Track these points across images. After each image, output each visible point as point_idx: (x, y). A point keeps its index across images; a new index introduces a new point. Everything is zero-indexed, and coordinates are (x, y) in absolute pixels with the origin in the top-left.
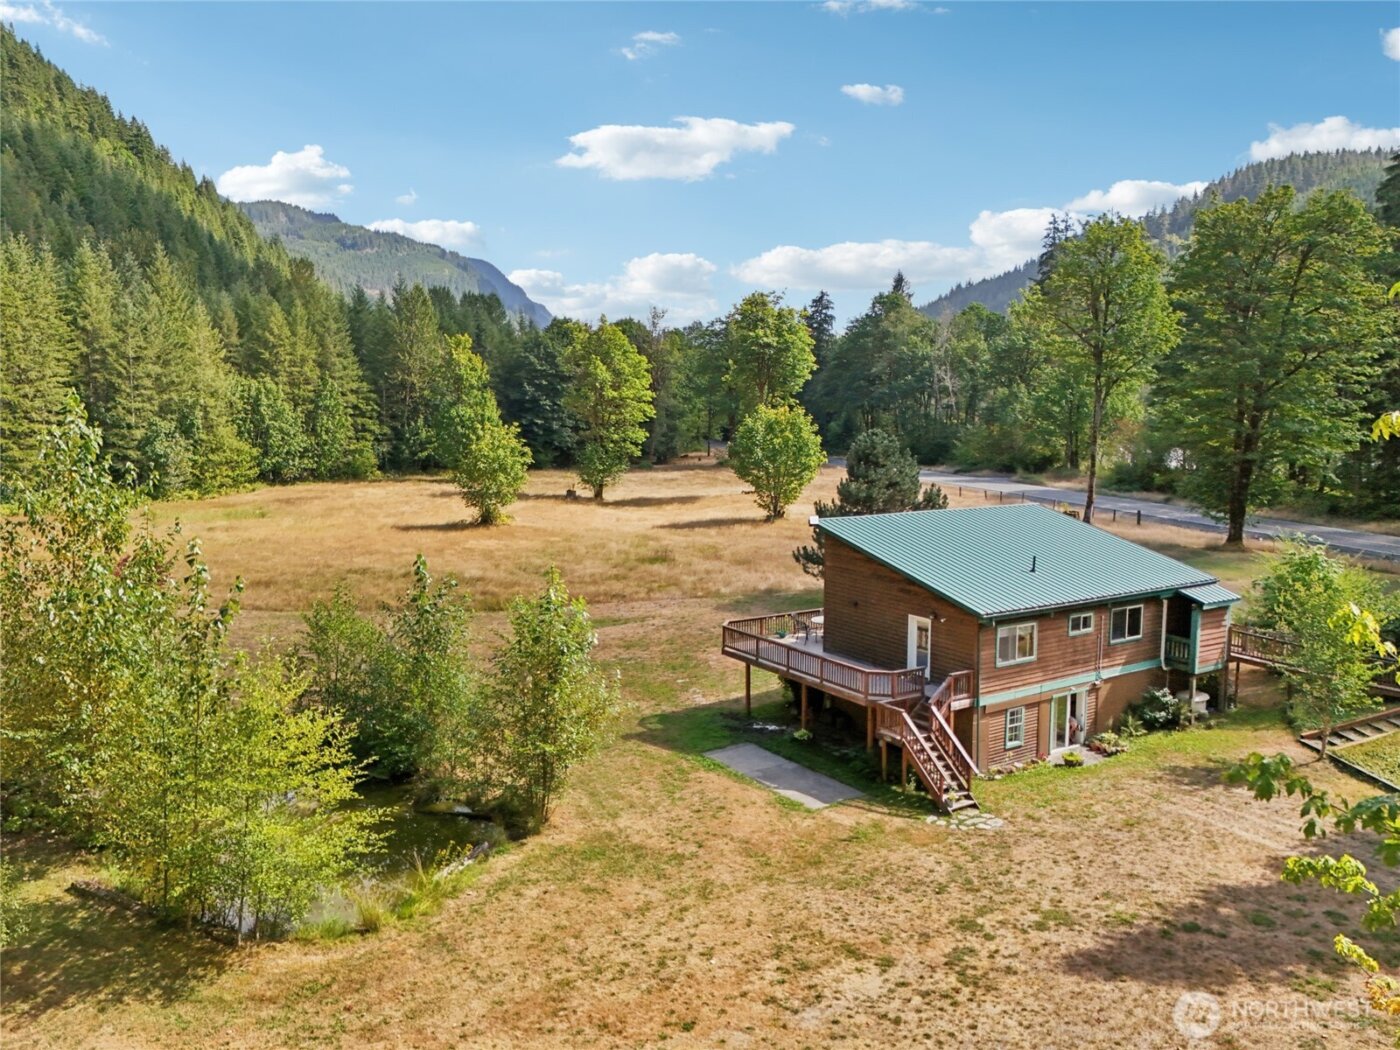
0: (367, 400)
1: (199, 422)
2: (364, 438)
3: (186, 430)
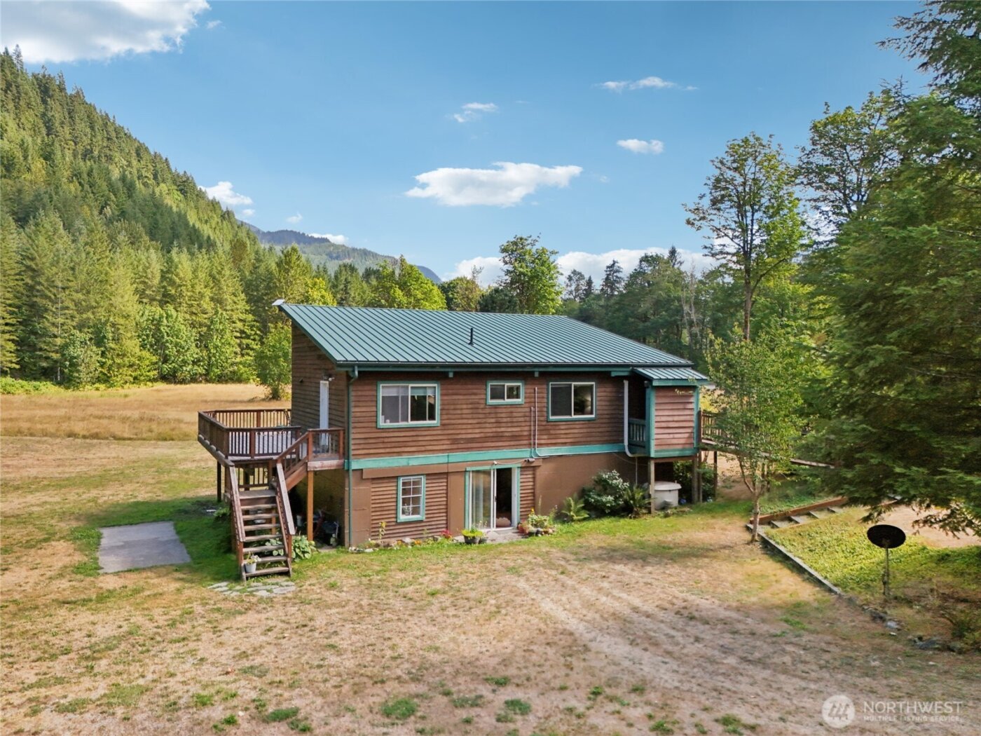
0: (252, 327)
1: (110, 336)
2: (248, 354)
3: (99, 341)
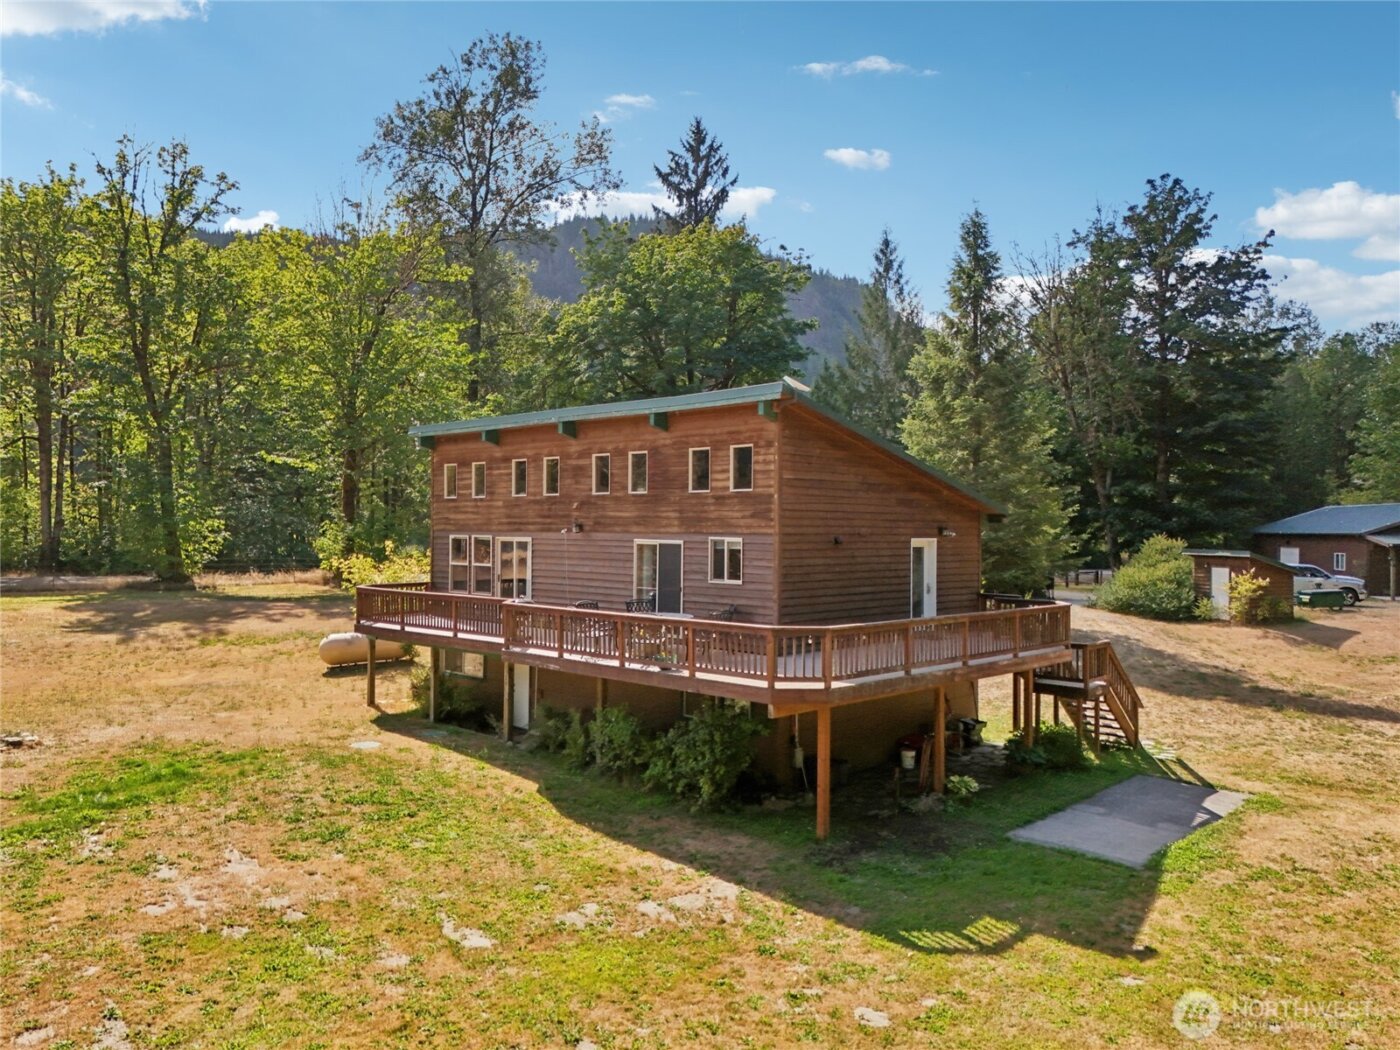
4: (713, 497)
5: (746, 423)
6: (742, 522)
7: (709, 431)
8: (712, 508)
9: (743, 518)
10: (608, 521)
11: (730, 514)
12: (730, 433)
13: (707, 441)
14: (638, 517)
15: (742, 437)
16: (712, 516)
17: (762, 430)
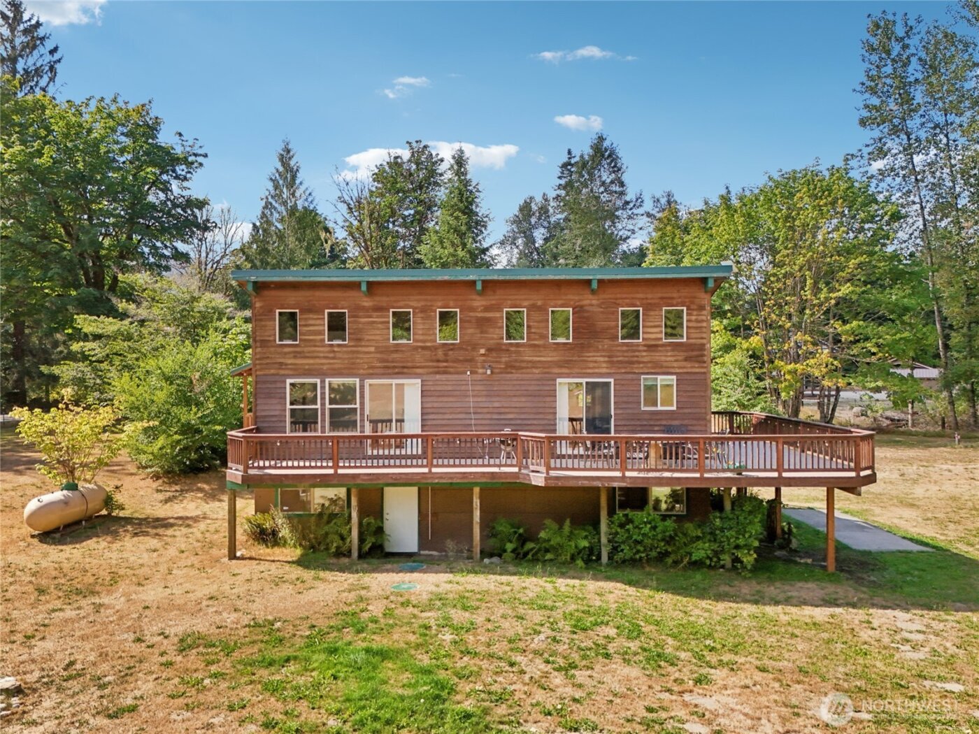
4: (645, 346)
5: (678, 291)
6: (675, 364)
7: (641, 296)
8: (644, 354)
9: (676, 361)
10: (524, 365)
11: (663, 358)
12: (662, 298)
13: (638, 303)
14: (559, 361)
15: (675, 302)
16: (645, 359)
17: (695, 297)
